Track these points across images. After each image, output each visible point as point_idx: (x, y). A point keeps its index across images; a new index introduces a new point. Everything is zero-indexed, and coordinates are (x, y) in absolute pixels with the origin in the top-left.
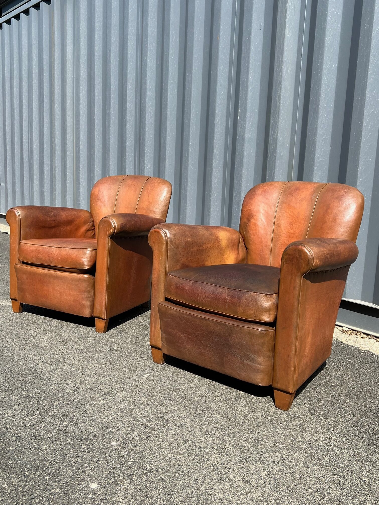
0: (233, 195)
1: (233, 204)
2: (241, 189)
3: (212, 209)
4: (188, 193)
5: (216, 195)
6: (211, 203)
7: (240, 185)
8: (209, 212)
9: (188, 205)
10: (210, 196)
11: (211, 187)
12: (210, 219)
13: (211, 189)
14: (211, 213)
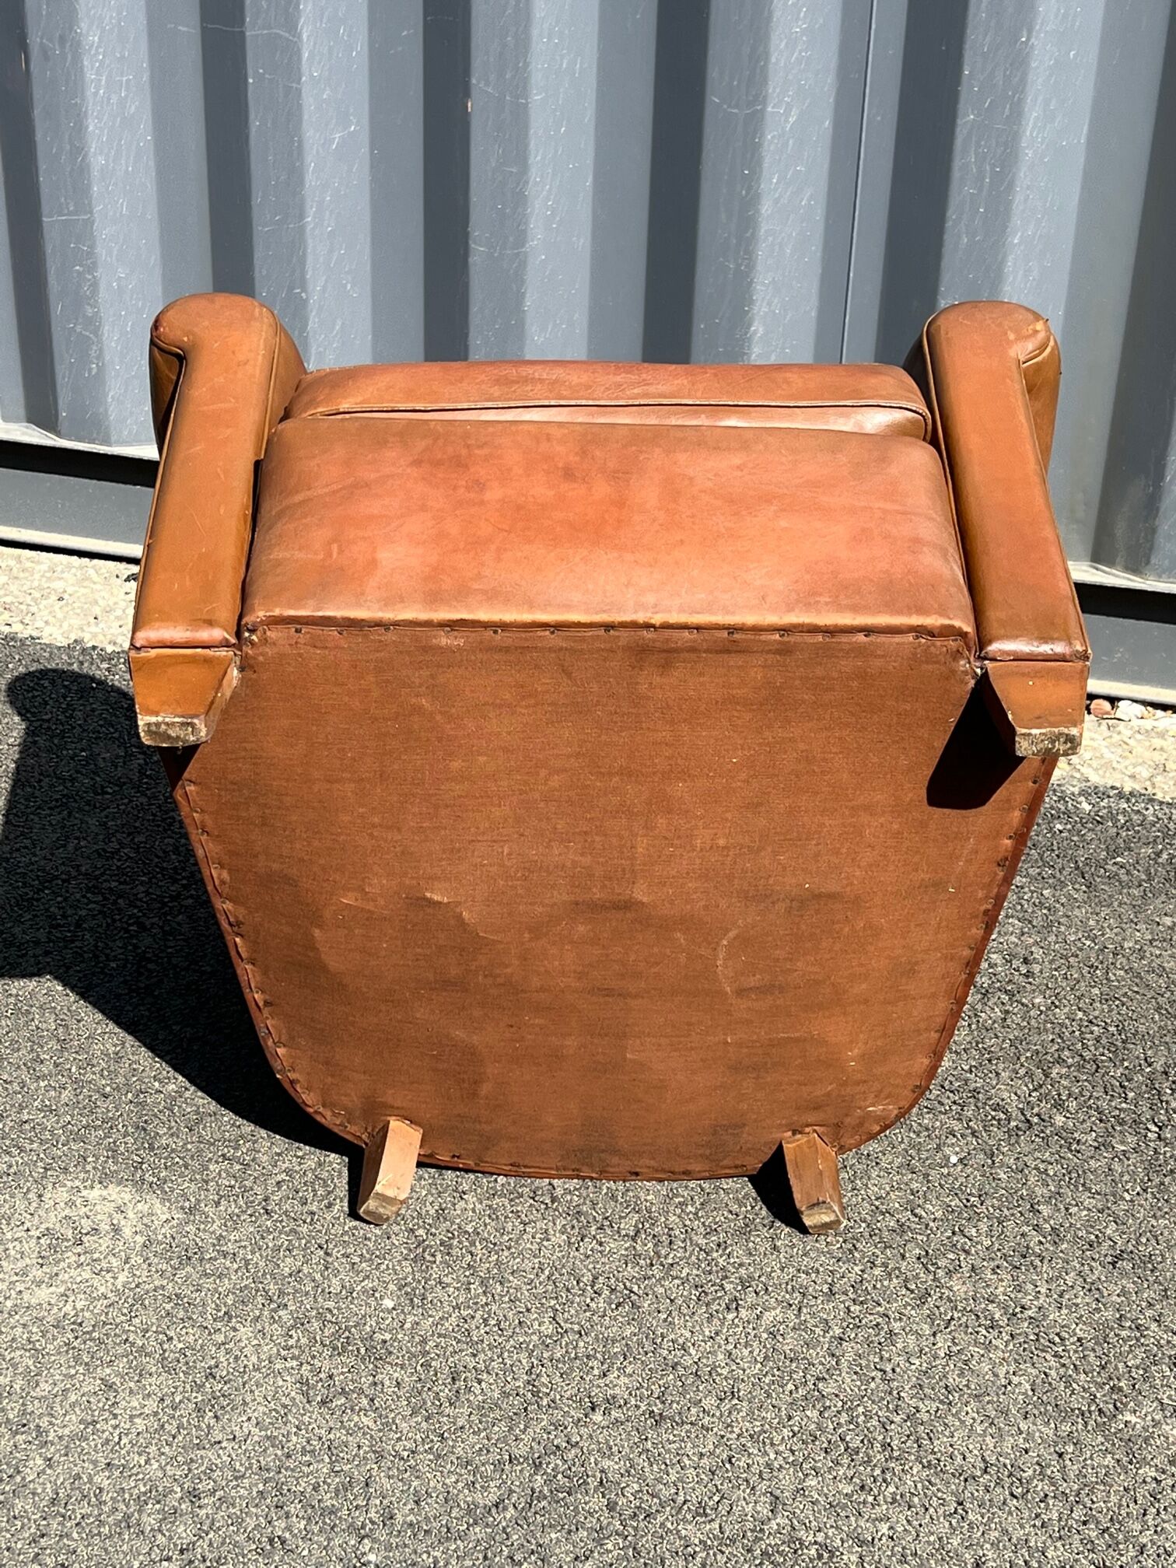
0: (959, 122)
1: (956, 174)
2: (1021, 87)
3: (766, 208)
4: (536, 97)
5: (795, 112)
6: (759, 163)
7: (1020, 61)
8: (747, 221)
9: (534, 175)
10: (755, 122)
11: (764, 70)
12: (751, 266)
13: (765, 81)
14: (764, 228)
